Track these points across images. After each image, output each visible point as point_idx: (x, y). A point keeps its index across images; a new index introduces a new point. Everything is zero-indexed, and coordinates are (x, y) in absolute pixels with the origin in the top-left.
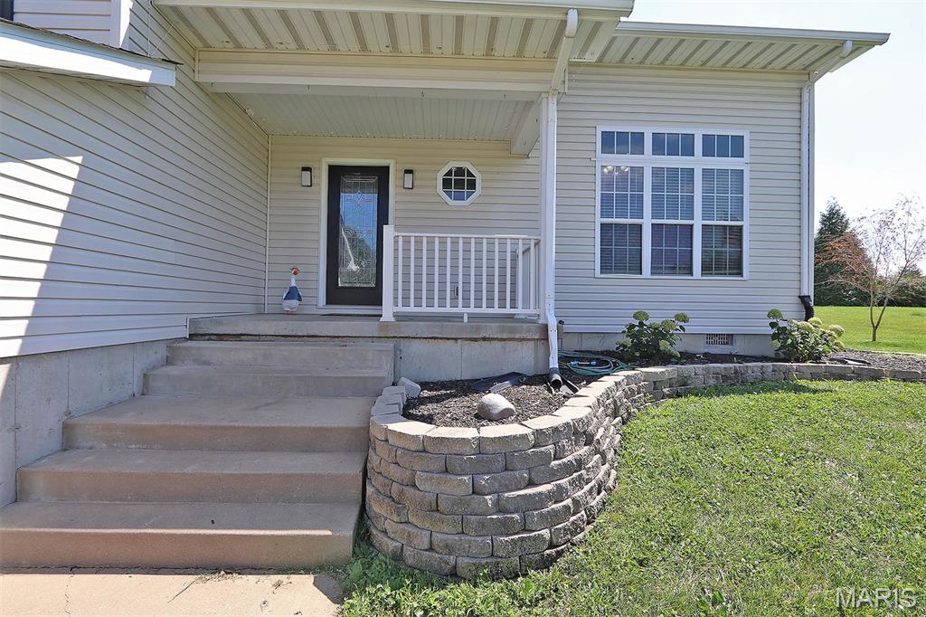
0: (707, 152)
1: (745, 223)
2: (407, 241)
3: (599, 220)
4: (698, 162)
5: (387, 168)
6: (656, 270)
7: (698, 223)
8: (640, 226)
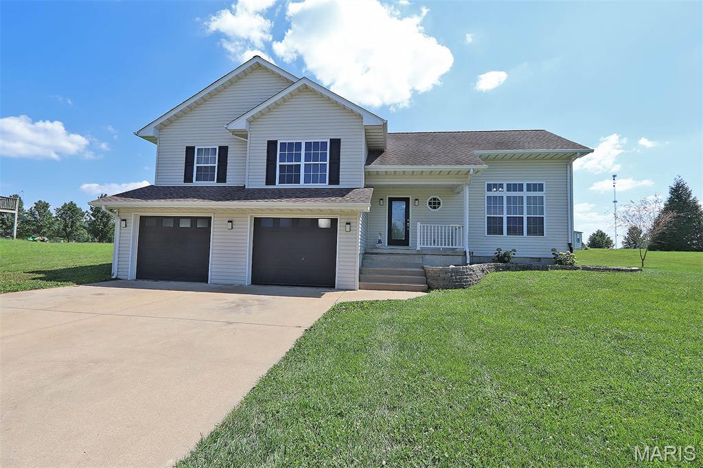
0: (529, 190)
1: (544, 216)
2: (424, 227)
3: (486, 216)
4: (525, 194)
5: (409, 198)
6: (509, 233)
7: (525, 216)
8: (502, 218)
